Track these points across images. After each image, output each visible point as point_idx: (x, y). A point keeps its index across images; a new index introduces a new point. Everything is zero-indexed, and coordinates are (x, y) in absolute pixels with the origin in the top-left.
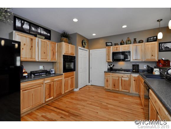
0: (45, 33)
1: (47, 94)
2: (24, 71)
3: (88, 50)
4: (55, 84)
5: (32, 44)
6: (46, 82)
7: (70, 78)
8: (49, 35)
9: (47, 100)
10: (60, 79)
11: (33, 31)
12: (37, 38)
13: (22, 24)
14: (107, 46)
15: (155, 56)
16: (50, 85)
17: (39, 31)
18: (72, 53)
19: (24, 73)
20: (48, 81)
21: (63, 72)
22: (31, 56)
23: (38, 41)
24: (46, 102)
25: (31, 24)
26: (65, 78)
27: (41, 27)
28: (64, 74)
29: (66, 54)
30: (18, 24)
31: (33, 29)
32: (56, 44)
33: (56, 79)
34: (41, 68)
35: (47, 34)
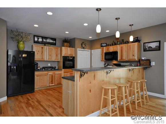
0: (52, 41)
1: (50, 81)
2: (38, 66)
3: (90, 50)
4: (56, 76)
5: (42, 50)
6: (50, 73)
7: (69, 73)
8: (55, 42)
9: (50, 85)
10: (60, 73)
11: (44, 42)
12: (45, 47)
13: (38, 39)
14: (101, 46)
15: (135, 56)
16: (52, 76)
17: (48, 41)
18: (71, 54)
19: (38, 67)
20: (51, 73)
21: (63, 69)
22: (42, 58)
23: (46, 48)
24: (50, 86)
25: (43, 38)
26: (64, 73)
27: (49, 38)
28: (63, 70)
29: (65, 56)
30: (36, 39)
31: (44, 40)
32: (58, 48)
33: (57, 72)
34: (49, 65)
35: (53, 41)
